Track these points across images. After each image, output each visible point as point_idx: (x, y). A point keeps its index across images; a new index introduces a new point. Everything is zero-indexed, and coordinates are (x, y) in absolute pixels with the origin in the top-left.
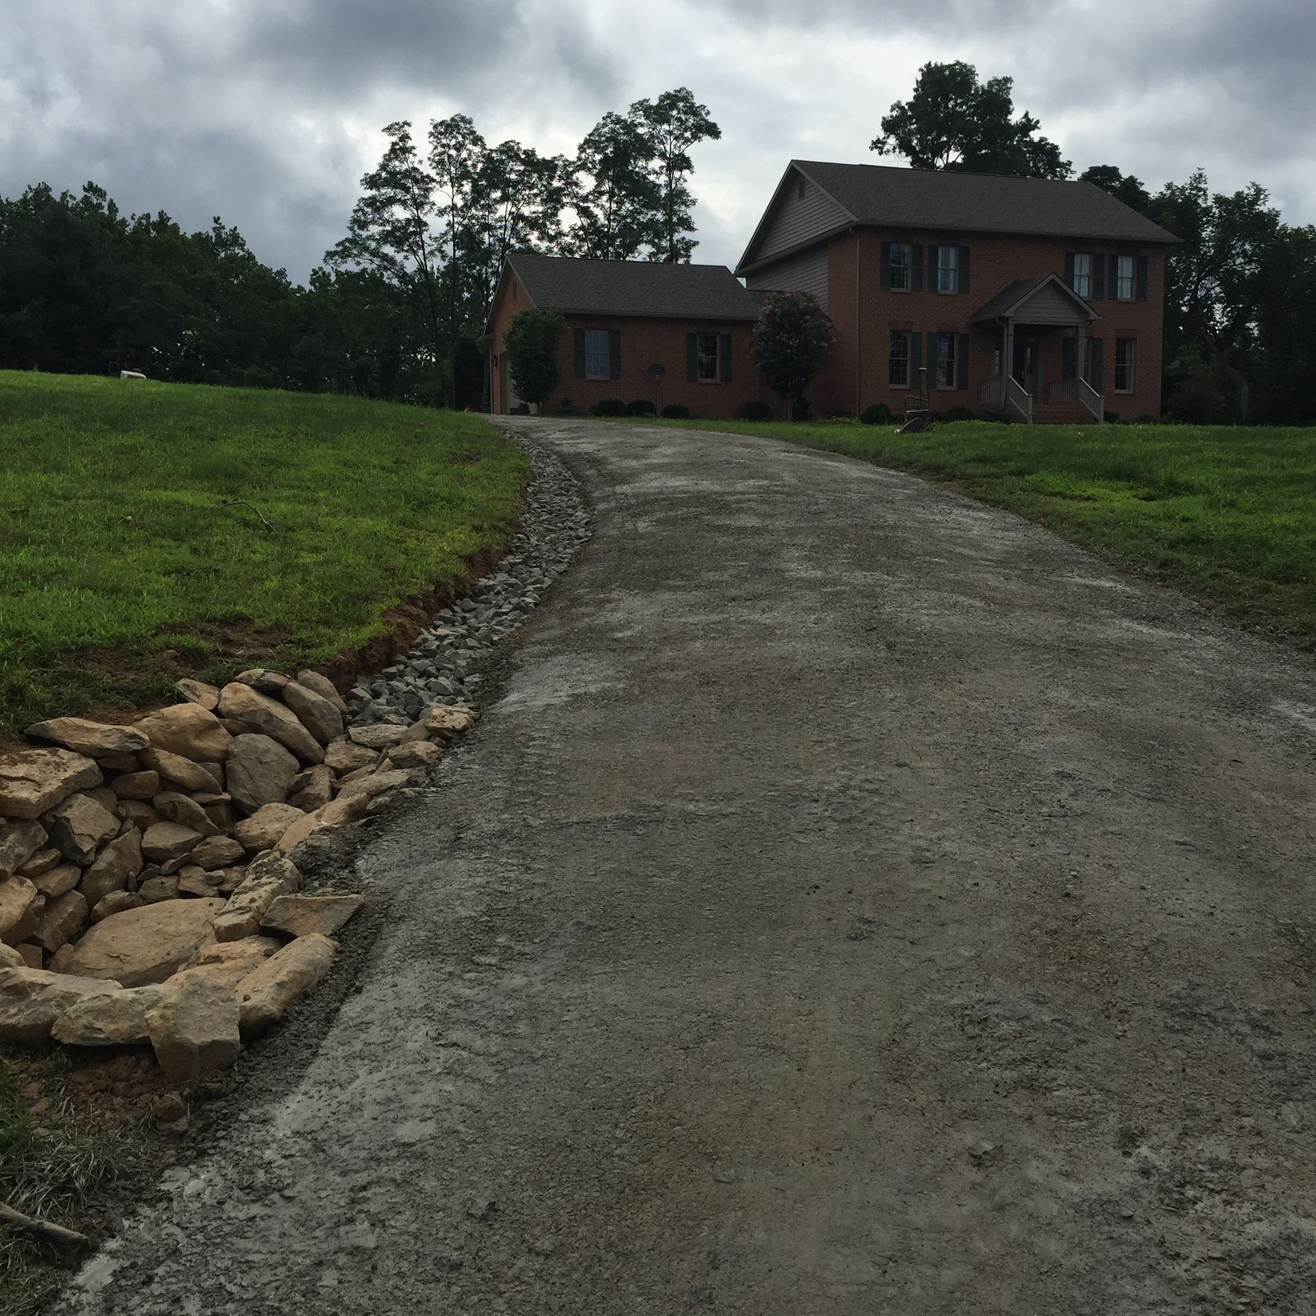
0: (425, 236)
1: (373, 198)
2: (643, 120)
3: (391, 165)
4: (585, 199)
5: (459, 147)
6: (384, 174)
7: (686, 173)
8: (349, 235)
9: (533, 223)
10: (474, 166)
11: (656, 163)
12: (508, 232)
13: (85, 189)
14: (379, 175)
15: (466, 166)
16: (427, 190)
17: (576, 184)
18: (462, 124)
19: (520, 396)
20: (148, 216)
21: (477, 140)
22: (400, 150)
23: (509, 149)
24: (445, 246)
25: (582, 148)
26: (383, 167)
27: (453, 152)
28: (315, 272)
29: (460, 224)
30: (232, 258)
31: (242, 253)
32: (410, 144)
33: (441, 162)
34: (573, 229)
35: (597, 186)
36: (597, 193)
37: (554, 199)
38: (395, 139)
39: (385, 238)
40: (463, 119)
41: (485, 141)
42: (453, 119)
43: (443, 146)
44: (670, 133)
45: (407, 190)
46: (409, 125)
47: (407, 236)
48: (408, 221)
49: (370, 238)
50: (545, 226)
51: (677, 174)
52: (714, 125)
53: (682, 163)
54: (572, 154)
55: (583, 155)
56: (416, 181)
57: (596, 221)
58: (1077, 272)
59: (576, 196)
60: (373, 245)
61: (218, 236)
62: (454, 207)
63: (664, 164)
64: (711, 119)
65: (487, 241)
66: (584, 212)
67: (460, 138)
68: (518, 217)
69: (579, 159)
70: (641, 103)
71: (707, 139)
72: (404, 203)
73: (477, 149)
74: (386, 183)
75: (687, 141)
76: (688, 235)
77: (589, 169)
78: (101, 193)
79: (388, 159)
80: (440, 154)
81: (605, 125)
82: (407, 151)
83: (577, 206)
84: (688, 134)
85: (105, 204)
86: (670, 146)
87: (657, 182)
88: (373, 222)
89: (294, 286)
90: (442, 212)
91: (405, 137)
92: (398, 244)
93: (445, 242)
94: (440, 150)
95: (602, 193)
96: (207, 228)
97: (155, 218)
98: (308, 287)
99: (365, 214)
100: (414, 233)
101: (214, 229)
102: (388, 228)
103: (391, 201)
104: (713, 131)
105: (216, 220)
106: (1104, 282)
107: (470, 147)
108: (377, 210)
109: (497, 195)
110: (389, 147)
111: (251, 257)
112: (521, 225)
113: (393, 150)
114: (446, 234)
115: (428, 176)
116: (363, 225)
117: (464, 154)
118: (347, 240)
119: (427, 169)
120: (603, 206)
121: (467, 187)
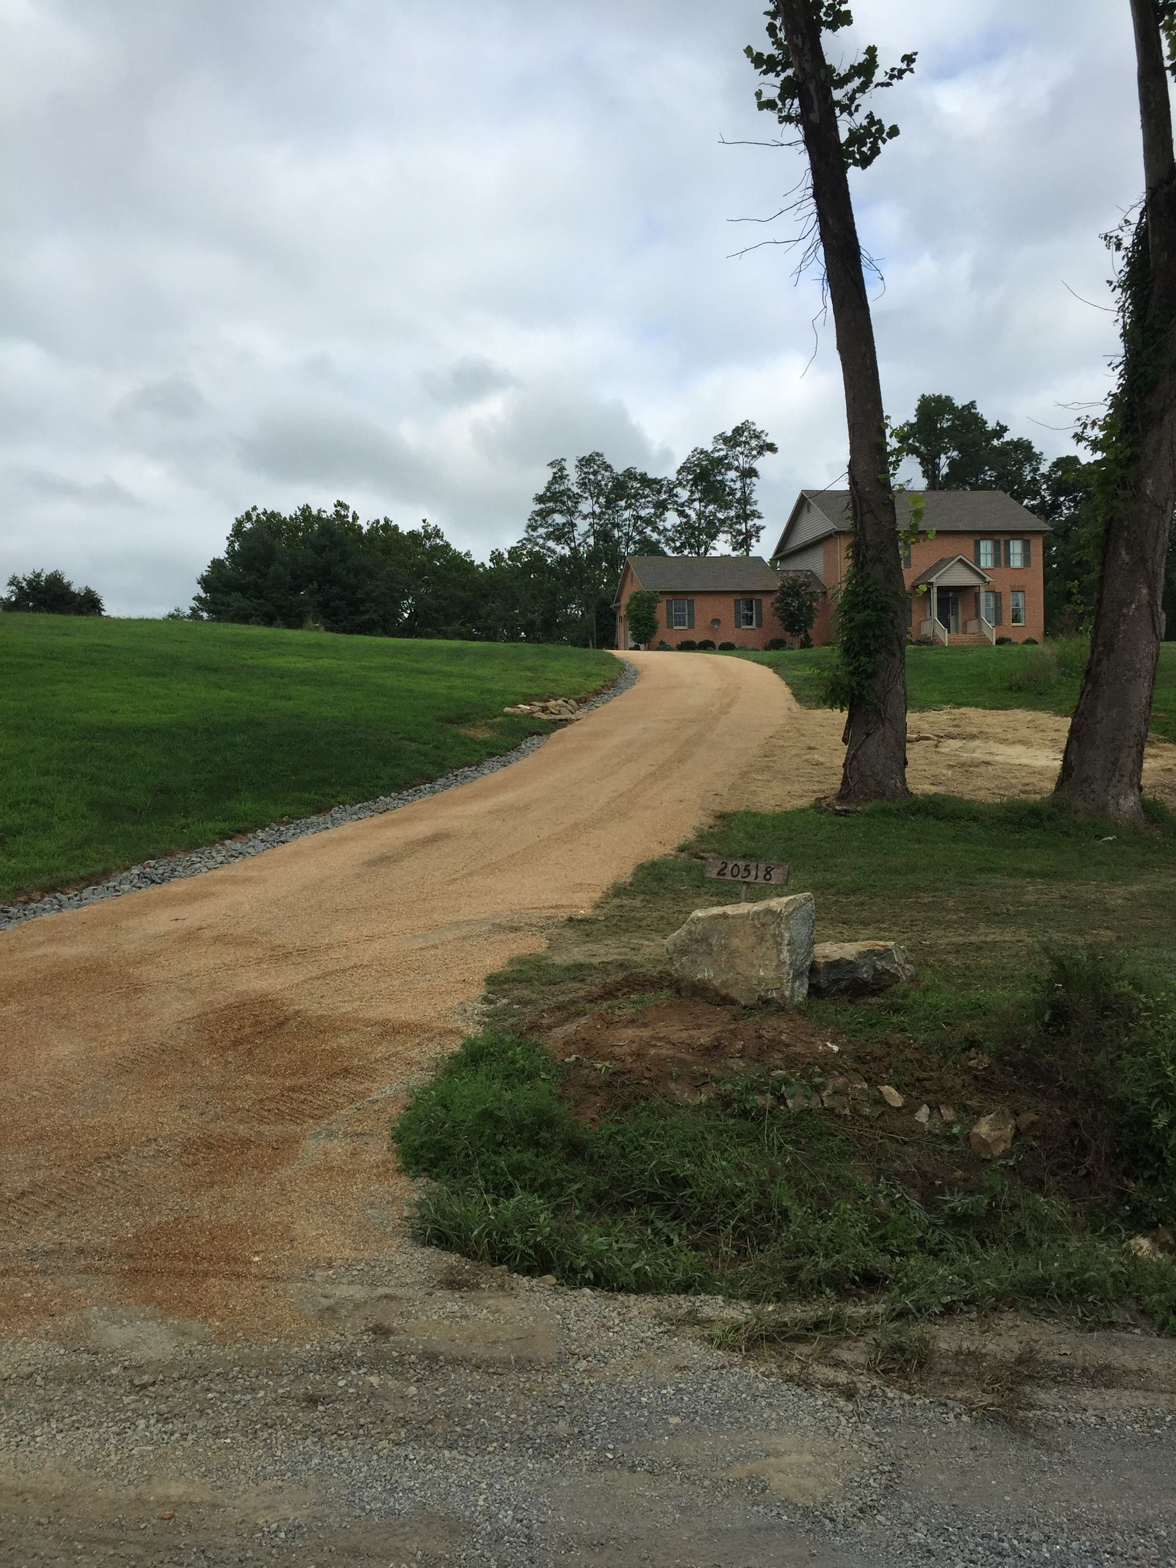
0: (576, 533)
1: (542, 510)
2: (723, 446)
3: (553, 487)
4: (683, 505)
5: (595, 473)
6: (548, 494)
7: (754, 479)
8: (526, 536)
9: (648, 521)
10: (606, 485)
11: (732, 474)
12: (631, 529)
13: (335, 506)
14: (546, 494)
15: (601, 486)
16: (577, 503)
17: (677, 496)
18: (597, 458)
19: (634, 640)
20: (378, 521)
21: (608, 467)
22: (559, 477)
23: (630, 474)
24: (588, 540)
25: (679, 472)
26: (548, 489)
27: (591, 477)
28: (493, 553)
29: (598, 524)
30: (436, 548)
31: (441, 543)
32: (565, 473)
33: (584, 484)
34: (673, 526)
35: (691, 496)
36: (691, 501)
37: (661, 507)
38: (555, 470)
39: (548, 536)
40: (598, 454)
41: (613, 467)
42: (591, 455)
43: (585, 473)
44: (742, 453)
45: (563, 503)
46: (564, 460)
47: (564, 535)
48: (564, 524)
49: (540, 537)
50: (656, 523)
51: (748, 481)
52: (773, 444)
53: (751, 473)
54: (673, 476)
55: (680, 477)
56: (569, 497)
57: (690, 520)
58: (982, 551)
59: (676, 502)
60: (541, 541)
61: (426, 531)
62: (593, 513)
63: (738, 474)
64: (769, 440)
65: (617, 536)
66: (682, 514)
67: (596, 467)
68: (639, 518)
69: (677, 479)
70: (720, 435)
71: (768, 454)
72: (561, 512)
73: (608, 474)
74: (550, 500)
75: (754, 457)
76: (757, 522)
77: (684, 486)
78: (346, 507)
79: (551, 483)
80: (583, 479)
81: (693, 456)
82: (562, 477)
83: (677, 510)
84: (754, 452)
85: (350, 515)
86: (742, 462)
87: (735, 487)
88: (541, 526)
89: (477, 563)
90: (585, 517)
91: (562, 469)
92: (558, 540)
93: (588, 537)
94: (583, 476)
95: (694, 500)
96: (418, 527)
97: (382, 522)
98: (489, 564)
99: (536, 521)
100: (569, 532)
101: (423, 527)
102: (551, 529)
103: (553, 511)
104: (771, 448)
105: (424, 521)
106: (1001, 557)
107: (603, 472)
108: (544, 518)
109: (623, 503)
110: (552, 475)
111: (448, 545)
112: (639, 523)
113: (554, 478)
114: (589, 531)
115: (577, 494)
116: (534, 529)
117: (600, 478)
118: (525, 539)
119: (575, 490)
120: (695, 509)
121: (602, 500)
